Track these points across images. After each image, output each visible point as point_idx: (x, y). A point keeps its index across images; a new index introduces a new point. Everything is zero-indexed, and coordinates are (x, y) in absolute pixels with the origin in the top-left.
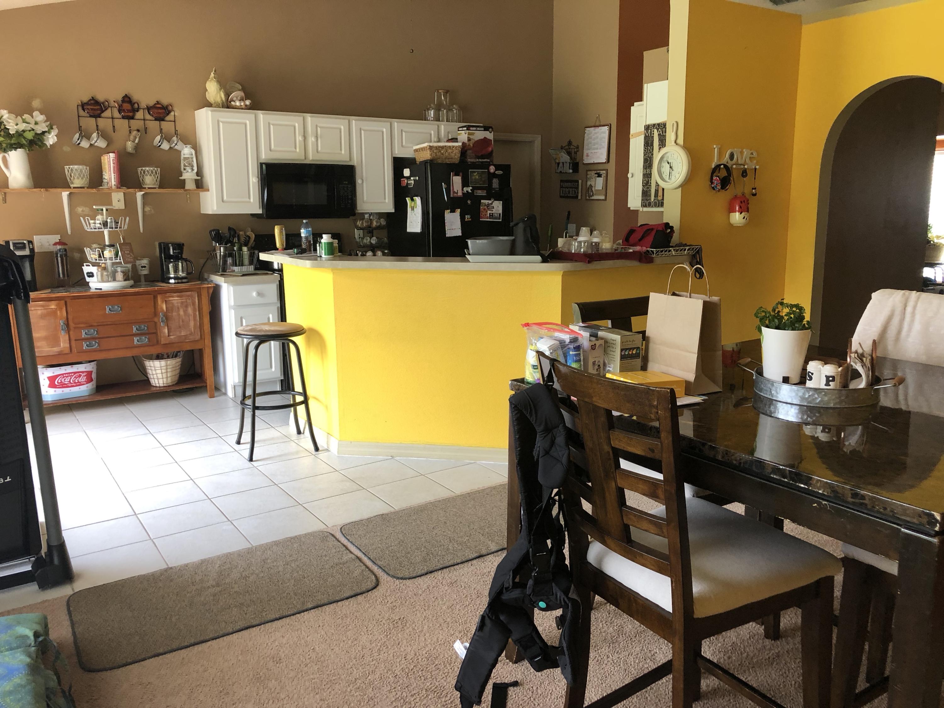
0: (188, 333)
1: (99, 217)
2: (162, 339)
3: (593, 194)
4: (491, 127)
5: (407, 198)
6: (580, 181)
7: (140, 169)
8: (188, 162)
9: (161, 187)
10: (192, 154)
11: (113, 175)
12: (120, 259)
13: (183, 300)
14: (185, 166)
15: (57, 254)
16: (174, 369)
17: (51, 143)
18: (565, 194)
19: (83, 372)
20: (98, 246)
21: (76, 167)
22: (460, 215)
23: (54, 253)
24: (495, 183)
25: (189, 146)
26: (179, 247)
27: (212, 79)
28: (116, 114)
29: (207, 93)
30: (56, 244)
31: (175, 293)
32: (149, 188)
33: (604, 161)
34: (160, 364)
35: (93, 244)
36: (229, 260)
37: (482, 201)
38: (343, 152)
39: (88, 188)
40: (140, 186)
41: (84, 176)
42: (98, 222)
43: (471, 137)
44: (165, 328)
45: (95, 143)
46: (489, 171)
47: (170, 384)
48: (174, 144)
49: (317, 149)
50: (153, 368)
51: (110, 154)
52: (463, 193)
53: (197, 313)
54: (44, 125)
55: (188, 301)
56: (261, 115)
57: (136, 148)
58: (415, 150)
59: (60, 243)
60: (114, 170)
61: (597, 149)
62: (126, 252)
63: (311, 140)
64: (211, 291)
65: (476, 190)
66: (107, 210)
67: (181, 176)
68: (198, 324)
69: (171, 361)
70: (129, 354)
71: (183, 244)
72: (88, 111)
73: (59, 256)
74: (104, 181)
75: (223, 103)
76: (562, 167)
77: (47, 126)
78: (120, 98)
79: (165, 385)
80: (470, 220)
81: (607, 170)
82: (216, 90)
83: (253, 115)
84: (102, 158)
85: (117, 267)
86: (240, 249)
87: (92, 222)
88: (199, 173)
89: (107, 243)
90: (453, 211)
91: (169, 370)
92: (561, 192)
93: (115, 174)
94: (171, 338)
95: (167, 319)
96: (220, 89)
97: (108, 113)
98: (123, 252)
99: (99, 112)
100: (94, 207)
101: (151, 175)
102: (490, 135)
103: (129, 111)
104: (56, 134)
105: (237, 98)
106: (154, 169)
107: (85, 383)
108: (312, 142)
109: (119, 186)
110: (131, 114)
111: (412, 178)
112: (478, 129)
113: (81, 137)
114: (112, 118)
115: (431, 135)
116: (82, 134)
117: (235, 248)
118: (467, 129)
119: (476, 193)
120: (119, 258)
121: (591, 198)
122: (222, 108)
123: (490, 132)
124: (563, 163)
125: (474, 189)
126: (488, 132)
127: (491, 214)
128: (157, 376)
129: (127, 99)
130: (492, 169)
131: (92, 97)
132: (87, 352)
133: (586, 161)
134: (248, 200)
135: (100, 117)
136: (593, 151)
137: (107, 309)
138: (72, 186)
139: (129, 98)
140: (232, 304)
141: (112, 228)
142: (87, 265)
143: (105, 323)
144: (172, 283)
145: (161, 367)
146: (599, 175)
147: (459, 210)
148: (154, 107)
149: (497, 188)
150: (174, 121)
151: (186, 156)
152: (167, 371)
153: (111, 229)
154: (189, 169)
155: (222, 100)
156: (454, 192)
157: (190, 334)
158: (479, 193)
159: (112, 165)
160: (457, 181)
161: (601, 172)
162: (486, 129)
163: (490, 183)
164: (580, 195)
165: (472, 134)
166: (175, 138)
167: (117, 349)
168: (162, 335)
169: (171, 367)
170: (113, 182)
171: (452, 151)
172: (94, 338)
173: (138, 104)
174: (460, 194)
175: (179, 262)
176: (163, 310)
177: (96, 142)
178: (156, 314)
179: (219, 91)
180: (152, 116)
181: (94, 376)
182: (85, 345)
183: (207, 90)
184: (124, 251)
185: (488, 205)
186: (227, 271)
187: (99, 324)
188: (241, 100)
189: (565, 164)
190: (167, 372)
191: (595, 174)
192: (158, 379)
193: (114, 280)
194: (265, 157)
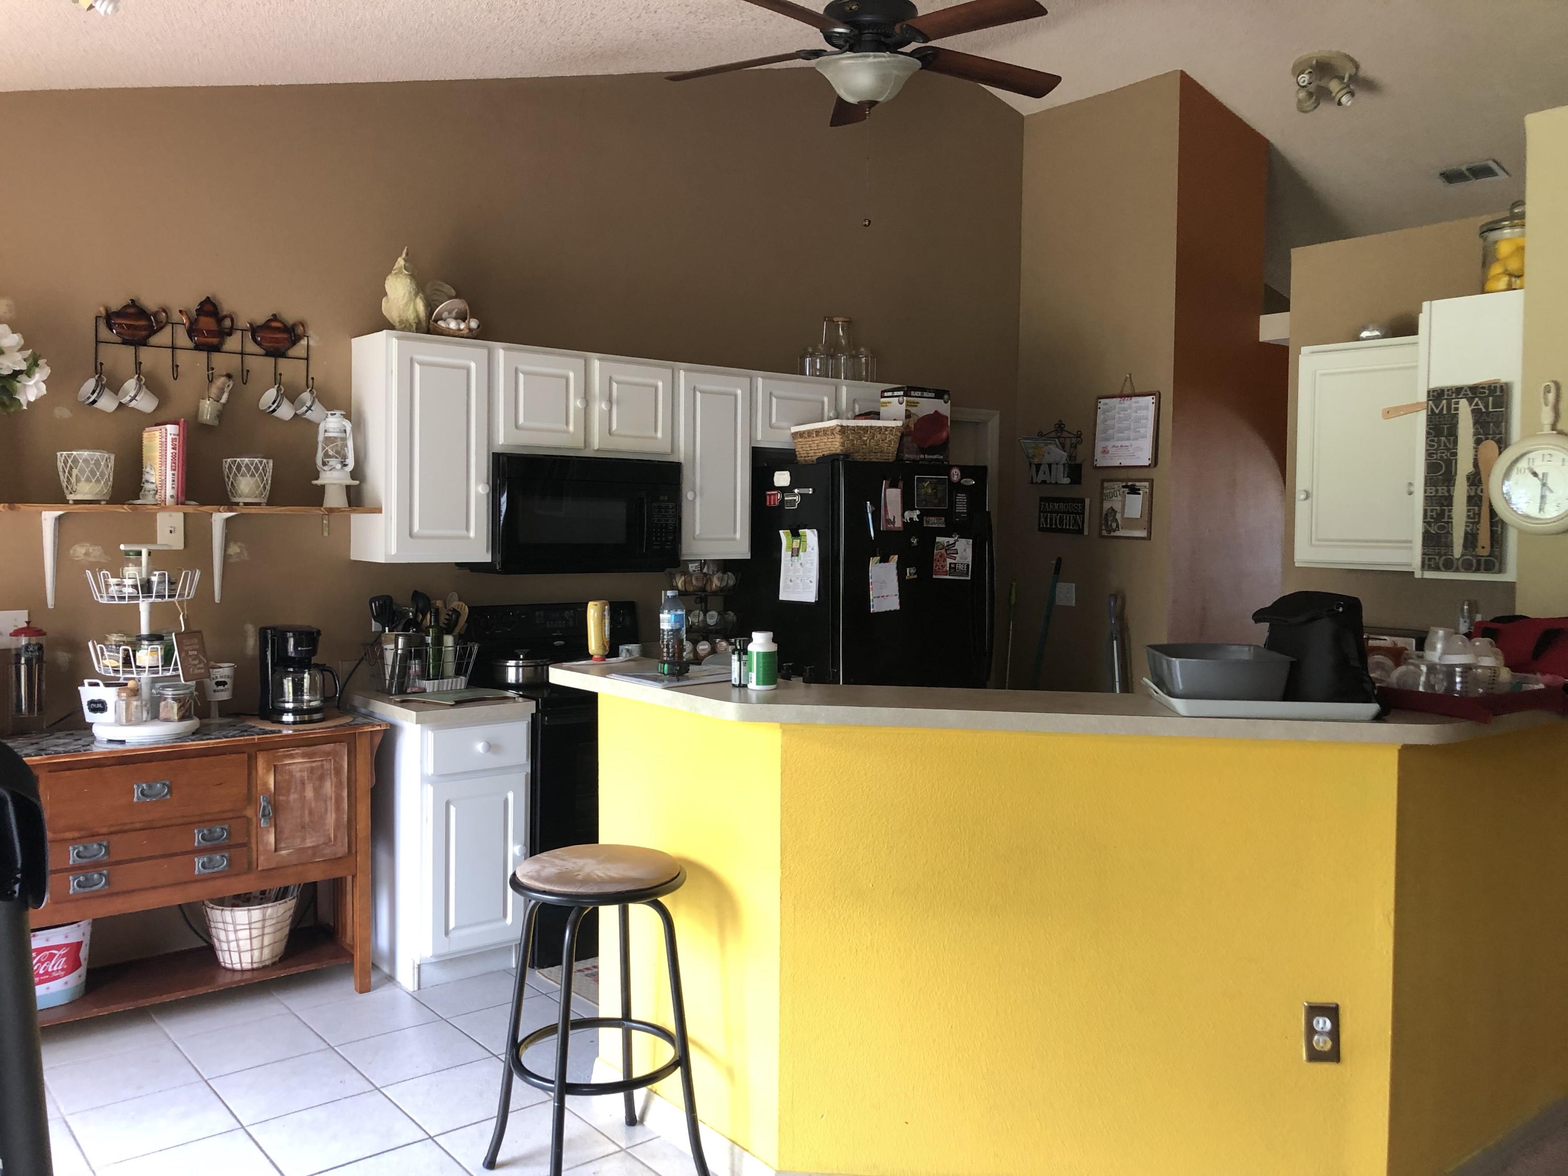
0: (322, 840)
1: (130, 570)
2: (261, 858)
3: (1117, 526)
4: (947, 392)
5: (781, 532)
6: (1087, 501)
7: (229, 460)
8: (333, 447)
9: (270, 503)
10: (345, 431)
11: (169, 473)
12: (176, 669)
13: (314, 764)
14: (326, 455)
15: (18, 656)
16: (279, 926)
17: (32, 399)
18: (1051, 525)
19: (58, 947)
20: (124, 639)
21: (86, 454)
22: (898, 568)
23: (14, 652)
24: (961, 503)
25: (338, 413)
26: (309, 638)
27: (400, 272)
28: (183, 339)
29: (384, 300)
30: (17, 633)
31: (298, 746)
32: (246, 504)
33: (1147, 463)
34: (250, 918)
35: (110, 633)
36: (415, 666)
37: (938, 539)
38: (659, 435)
39: (108, 503)
40: (224, 499)
41: (102, 475)
42: (128, 582)
43: (913, 410)
44: (268, 831)
45: (131, 401)
46: (949, 479)
47: (267, 963)
48: (305, 408)
49: (610, 430)
50: (230, 927)
51: (169, 427)
52: (904, 522)
53: (345, 794)
54: (19, 357)
55: (327, 765)
56: (501, 352)
57: (222, 414)
58: (792, 434)
59: (28, 630)
60: (173, 462)
61: (1129, 439)
62: (190, 653)
63: (599, 407)
64: (378, 740)
65: (928, 516)
66: (149, 554)
67: (317, 478)
68: (345, 817)
69: (275, 909)
70: (176, 897)
71: (319, 632)
72: (120, 330)
73: (23, 661)
74: (147, 486)
75: (419, 323)
76: (1047, 472)
77: (25, 360)
78: (193, 304)
79: (255, 966)
80: (916, 576)
81: (1152, 480)
82: (407, 295)
83: (485, 352)
84: (145, 435)
85: (164, 687)
86: (439, 642)
87: (113, 581)
88: (358, 473)
89: (144, 630)
90: (885, 560)
91: (267, 930)
92: (1042, 520)
93: (176, 472)
94: (280, 855)
95: (276, 810)
96: (416, 295)
97: (163, 337)
98: (183, 655)
99: (144, 333)
100: (122, 547)
101: (253, 475)
102: (943, 407)
103: (211, 333)
104: (45, 378)
105: (450, 313)
106: (261, 462)
107: (63, 973)
108: (601, 410)
109: (181, 499)
110: (215, 340)
111: (796, 491)
112: (925, 394)
113: (100, 387)
114: (173, 348)
115: (823, 403)
116: (102, 380)
117: (429, 639)
118: (905, 395)
119: (928, 522)
120: (171, 668)
121: (1113, 534)
122: (417, 332)
123: (946, 402)
124: (1050, 465)
125: (923, 514)
126: (942, 401)
127: (952, 566)
128: (238, 946)
129: (209, 307)
130: (955, 474)
131: (132, 301)
132: (78, 900)
133: (1101, 461)
134: (464, 532)
135: (145, 345)
136: (1119, 444)
137: (137, 793)
138: (71, 497)
139: (214, 305)
140: (430, 770)
141: (163, 596)
142: (91, 685)
143: (126, 828)
144: (288, 724)
145: (250, 924)
146: (1134, 491)
147: (896, 557)
148: (266, 326)
149: (963, 513)
150: (307, 359)
151: (328, 435)
152: (263, 931)
153: (160, 600)
154: (334, 463)
155: (418, 316)
156: (888, 521)
157: (325, 843)
158: (934, 522)
159: (170, 451)
160: (893, 496)
161: (1137, 484)
162: (939, 394)
163: (952, 504)
164: (1086, 525)
165: (915, 404)
166: (306, 396)
167: (154, 888)
168: (261, 848)
169: (274, 921)
170: (170, 491)
171: (883, 437)
172: (97, 865)
173: (232, 321)
174: (898, 524)
175: (304, 673)
176: (268, 789)
177: (133, 398)
178: (250, 798)
179: (414, 298)
180: (259, 344)
181: (84, 953)
182: (73, 884)
183: (386, 294)
184: (187, 652)
185: (950, 546)
186: (409, 690)
187: (113, 829)
188: (462, 317)
189: (1054, 467)
190: (263, 935)
191: (1123, 487)
192: (240, 952)
193: (155, 715)
194: (503, 440)
